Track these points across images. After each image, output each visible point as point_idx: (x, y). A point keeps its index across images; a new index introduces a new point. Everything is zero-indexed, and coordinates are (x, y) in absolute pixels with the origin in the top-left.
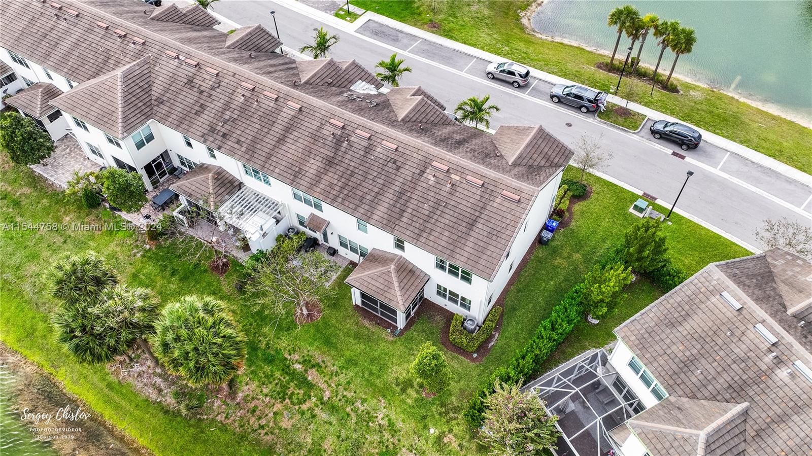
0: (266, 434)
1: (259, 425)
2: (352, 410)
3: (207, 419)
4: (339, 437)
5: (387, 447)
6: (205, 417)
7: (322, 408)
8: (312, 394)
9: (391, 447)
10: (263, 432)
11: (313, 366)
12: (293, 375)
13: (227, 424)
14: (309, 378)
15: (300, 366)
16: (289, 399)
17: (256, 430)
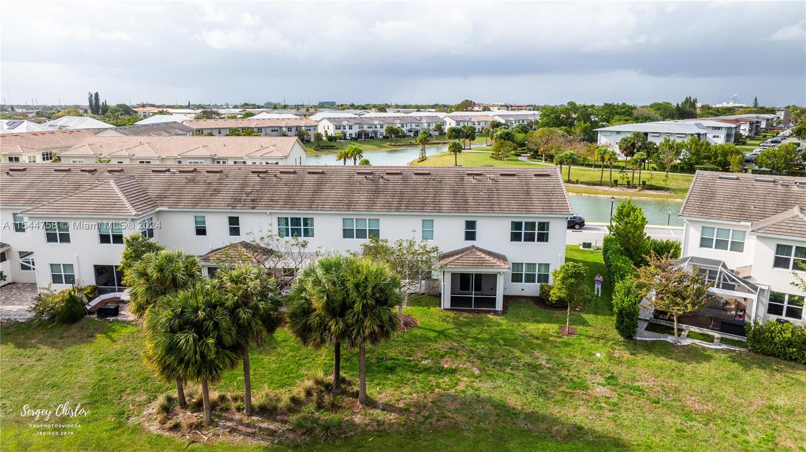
0: (438, 420)
1: (424, 416)
2: (511, 369)
3: (356, 435)
4: (518, 393)
5: (571, 380)
6: (352, 433)
7: (480, 381)
8: (459, 377)
9: (576, 379)
10: (433, 421)
11: (442, 356)
12: (427, 370)
13: (385, 429)
14: (446, 366)
15: (429, 361)
16: (438, 388)
17: (424, 422)
